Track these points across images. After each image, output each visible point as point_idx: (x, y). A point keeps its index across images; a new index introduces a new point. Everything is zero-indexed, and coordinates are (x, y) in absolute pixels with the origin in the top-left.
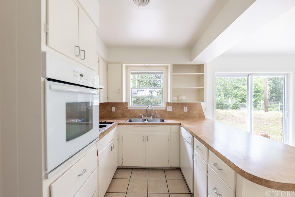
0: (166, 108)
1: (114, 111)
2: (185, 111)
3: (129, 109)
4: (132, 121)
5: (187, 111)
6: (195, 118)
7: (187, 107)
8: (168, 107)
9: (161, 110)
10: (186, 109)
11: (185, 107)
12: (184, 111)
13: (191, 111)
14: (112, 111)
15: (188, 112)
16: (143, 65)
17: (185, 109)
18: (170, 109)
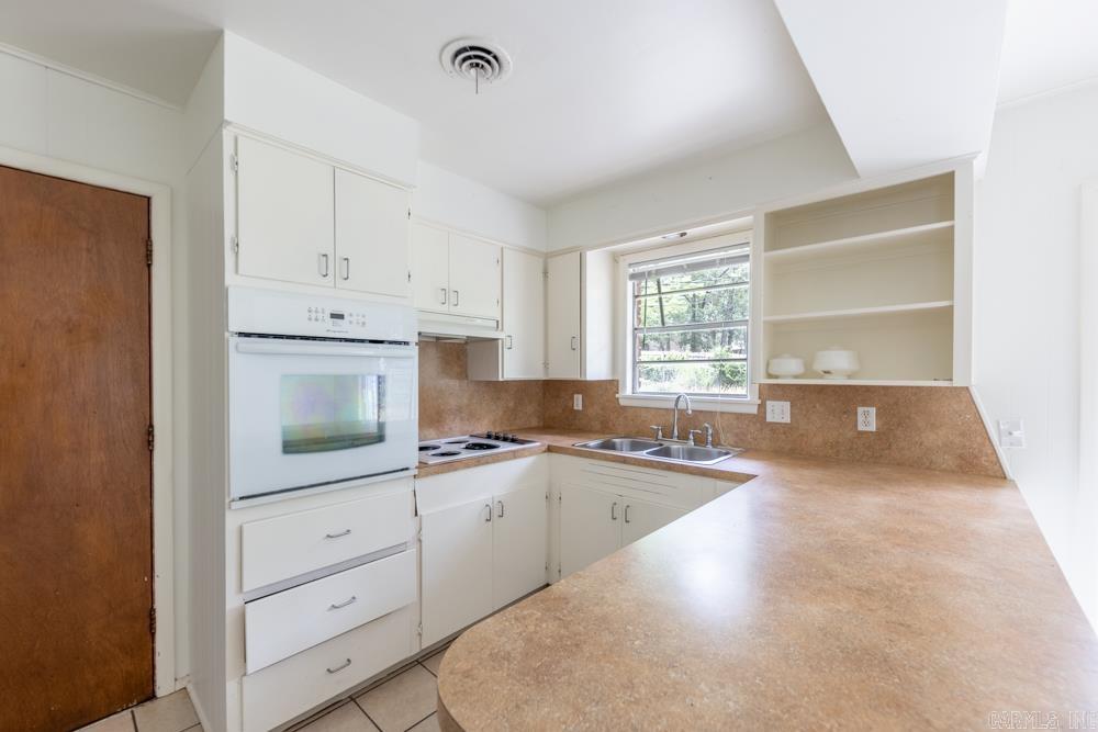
0: (762, 407)
1: (580, 408)
2: (861, 428)
3: (622, 402)
4: (618, 446)
5: (873, 427)
6: (928, 468)
7: (873, 410)
8: (769, 404)
9: (739, 416)
10: (868, 419)
11: (860, 410)
12: (856, 426)
13: (898, 432)
14: (575, 408)
15: (878, 434)
16: (658, 239)
17: (860, 419)
18: (779, 412)
